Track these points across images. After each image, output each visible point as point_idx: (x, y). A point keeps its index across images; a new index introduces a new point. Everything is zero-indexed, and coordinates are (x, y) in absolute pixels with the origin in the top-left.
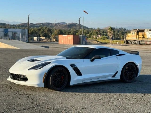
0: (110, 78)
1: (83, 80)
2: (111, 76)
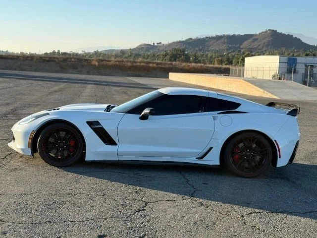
0: (193, 160)
1: (118, 154)
2: (197, 157)
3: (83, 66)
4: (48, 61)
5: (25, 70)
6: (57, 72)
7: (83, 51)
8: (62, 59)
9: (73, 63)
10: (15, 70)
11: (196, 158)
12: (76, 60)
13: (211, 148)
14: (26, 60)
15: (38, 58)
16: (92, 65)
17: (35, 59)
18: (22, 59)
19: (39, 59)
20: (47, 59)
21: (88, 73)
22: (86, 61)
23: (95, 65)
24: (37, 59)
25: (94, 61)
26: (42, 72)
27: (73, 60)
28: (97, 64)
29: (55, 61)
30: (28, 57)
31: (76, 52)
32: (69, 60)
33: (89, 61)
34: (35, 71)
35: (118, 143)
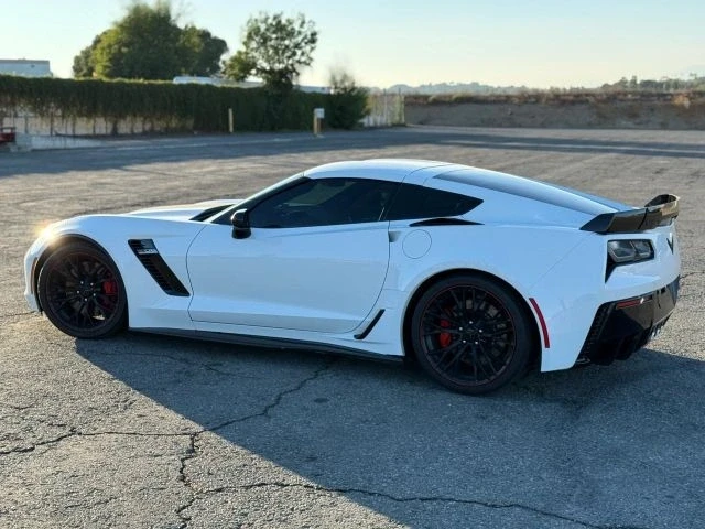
0: (346, 340)
1: (191, 317)
2: (356, 333)
3: (652, 110)
4: (573, 103)
5: (520, 126)
6: (590, 126)
7: (691, 75)
8: (605, 97)
9: (629, 103)
10: (500, 126)
11: (355, 336)
12: (638, 97)
13: (382, 312)
14: (526, 102)
15: (552, 96)
16: (674, 106)
17: (544, 101)
18: (516, 101)
19: (553, 100)
20: (571, 98)
21: (664, 126)
22: (661, 99)
23: (682, 106)
24: (549, 99)
25: (681, 98)
26: (557, 127)
27: (630, 96)
28: (687, 103)
29: (587, 101)
30: (530, 97)
31: (674, 78)
32: (621, 97)
33: (669, 97)
34: (543, 126)
35: (191, 293)
